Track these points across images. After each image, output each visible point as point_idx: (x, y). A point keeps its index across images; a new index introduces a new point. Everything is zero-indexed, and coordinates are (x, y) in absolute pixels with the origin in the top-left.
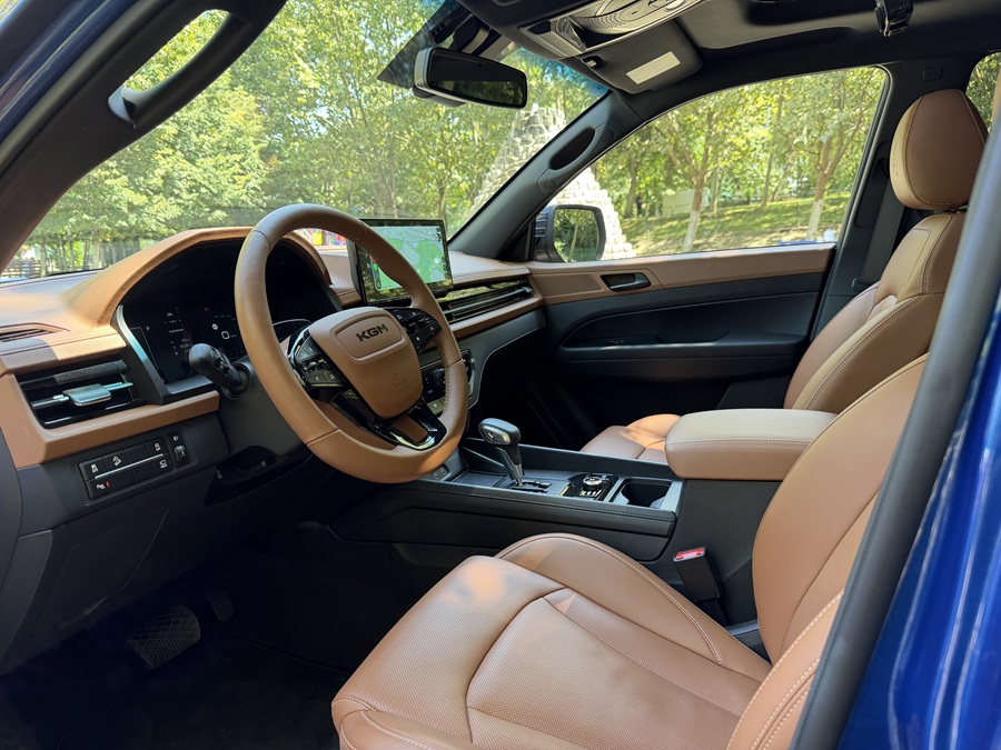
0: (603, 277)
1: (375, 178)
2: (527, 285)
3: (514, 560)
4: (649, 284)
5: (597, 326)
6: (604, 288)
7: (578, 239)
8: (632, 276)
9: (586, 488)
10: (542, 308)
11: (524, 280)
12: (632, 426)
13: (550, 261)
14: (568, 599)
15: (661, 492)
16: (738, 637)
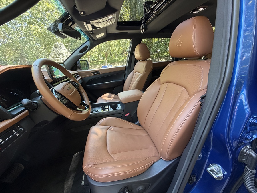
0: (92, 72)
1: (20, 55)
2: (78, 75)
3: (100, 125)
4: (100, 73)
5: (92, 81)
6: (92, 74)
7: (82, 66)
8: (97, 72)
9: (106, 109)
10: (81, 79)
11: (77, 74)
12: (102, 96)
13: (80, 70)
14: (113, 128)
15: (117, 106)
16: (137, 124)
